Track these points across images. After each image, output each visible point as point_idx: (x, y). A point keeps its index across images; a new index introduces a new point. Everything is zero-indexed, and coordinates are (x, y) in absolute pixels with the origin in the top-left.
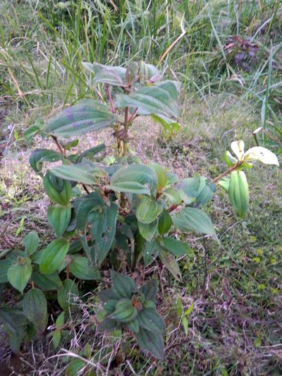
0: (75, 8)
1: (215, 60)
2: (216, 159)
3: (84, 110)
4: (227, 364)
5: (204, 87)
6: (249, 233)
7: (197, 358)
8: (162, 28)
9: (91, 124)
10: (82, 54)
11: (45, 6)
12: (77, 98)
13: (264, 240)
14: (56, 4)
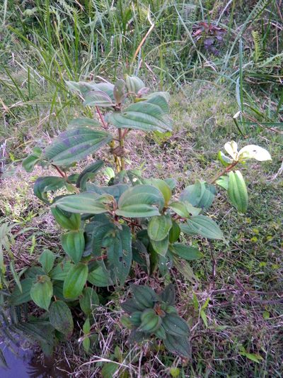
0: (43, 13)
1: (186, 49)
2: (202, 147)
3: (78, 132)
4: (243, 341)
5: (179, 77)
6: (243, 215)
7: (216, 341)
8: (129, 22)
9: (88, 147)
10: (58, 58)
11: (13, 15)
12: (62, 106)
13: (257, 218)
14: (23, 12)
